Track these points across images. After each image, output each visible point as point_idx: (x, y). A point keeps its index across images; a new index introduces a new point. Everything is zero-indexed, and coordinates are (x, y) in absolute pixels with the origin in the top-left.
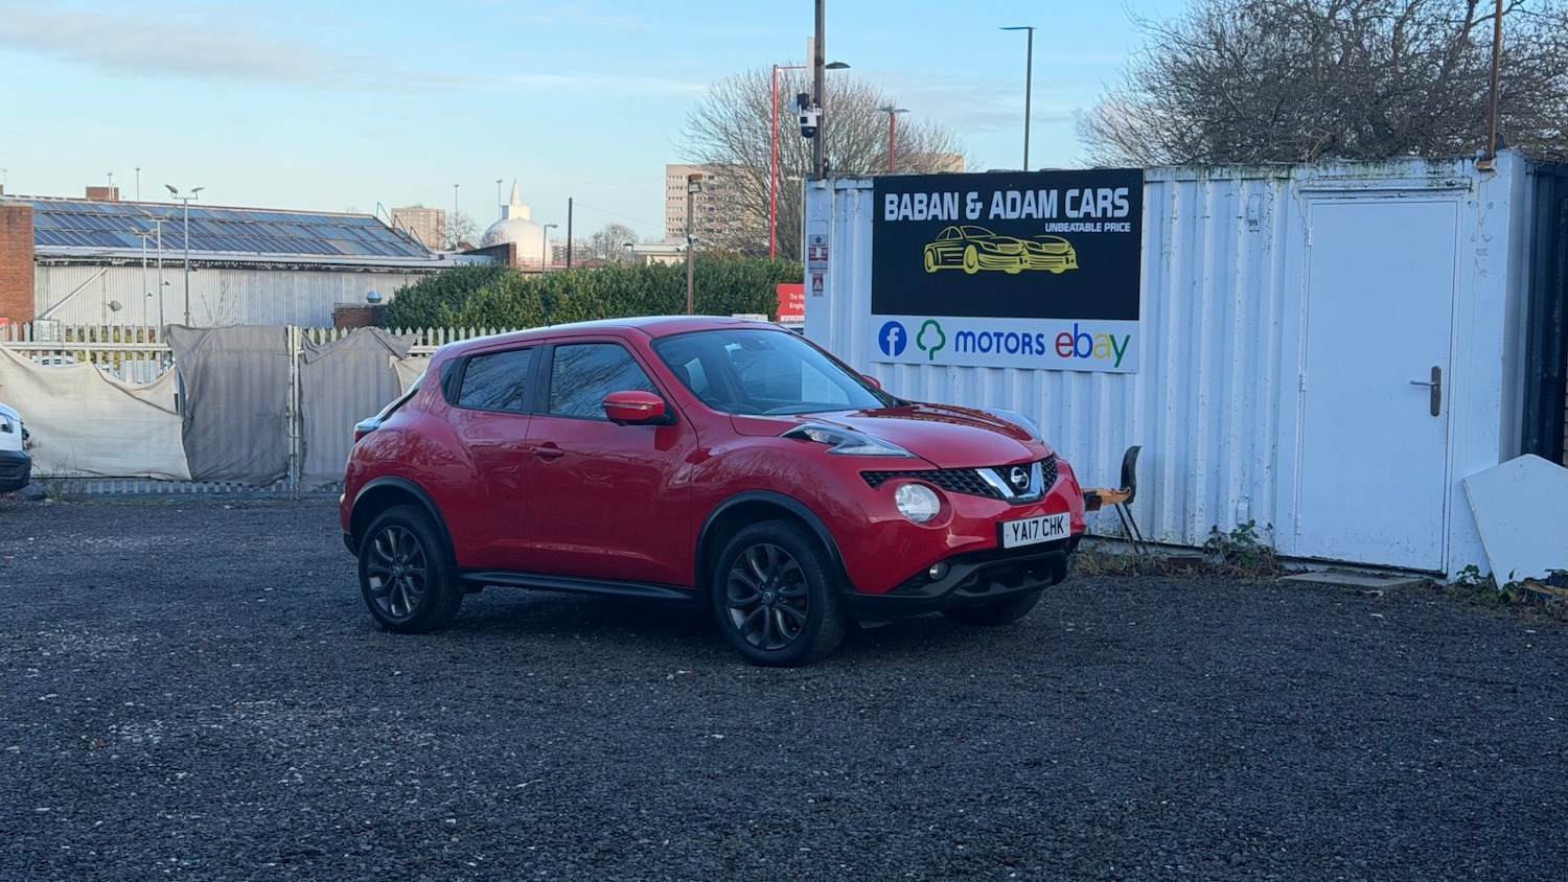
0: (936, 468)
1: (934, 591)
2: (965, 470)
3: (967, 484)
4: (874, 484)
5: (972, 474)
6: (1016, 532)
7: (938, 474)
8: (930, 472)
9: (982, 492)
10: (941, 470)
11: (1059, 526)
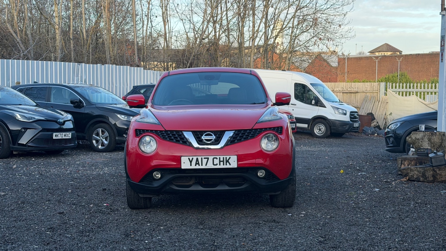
0: (164, 130)
1: (156, 184)
2: (177, 132)
3: (175, 138)
4: (138, 135)
5: (181, 133)
6: (191, 162)
7: (164, 132)
8: (162, 131)
9: (181, 142)
10: (166, 131)
11: (227, 161)
